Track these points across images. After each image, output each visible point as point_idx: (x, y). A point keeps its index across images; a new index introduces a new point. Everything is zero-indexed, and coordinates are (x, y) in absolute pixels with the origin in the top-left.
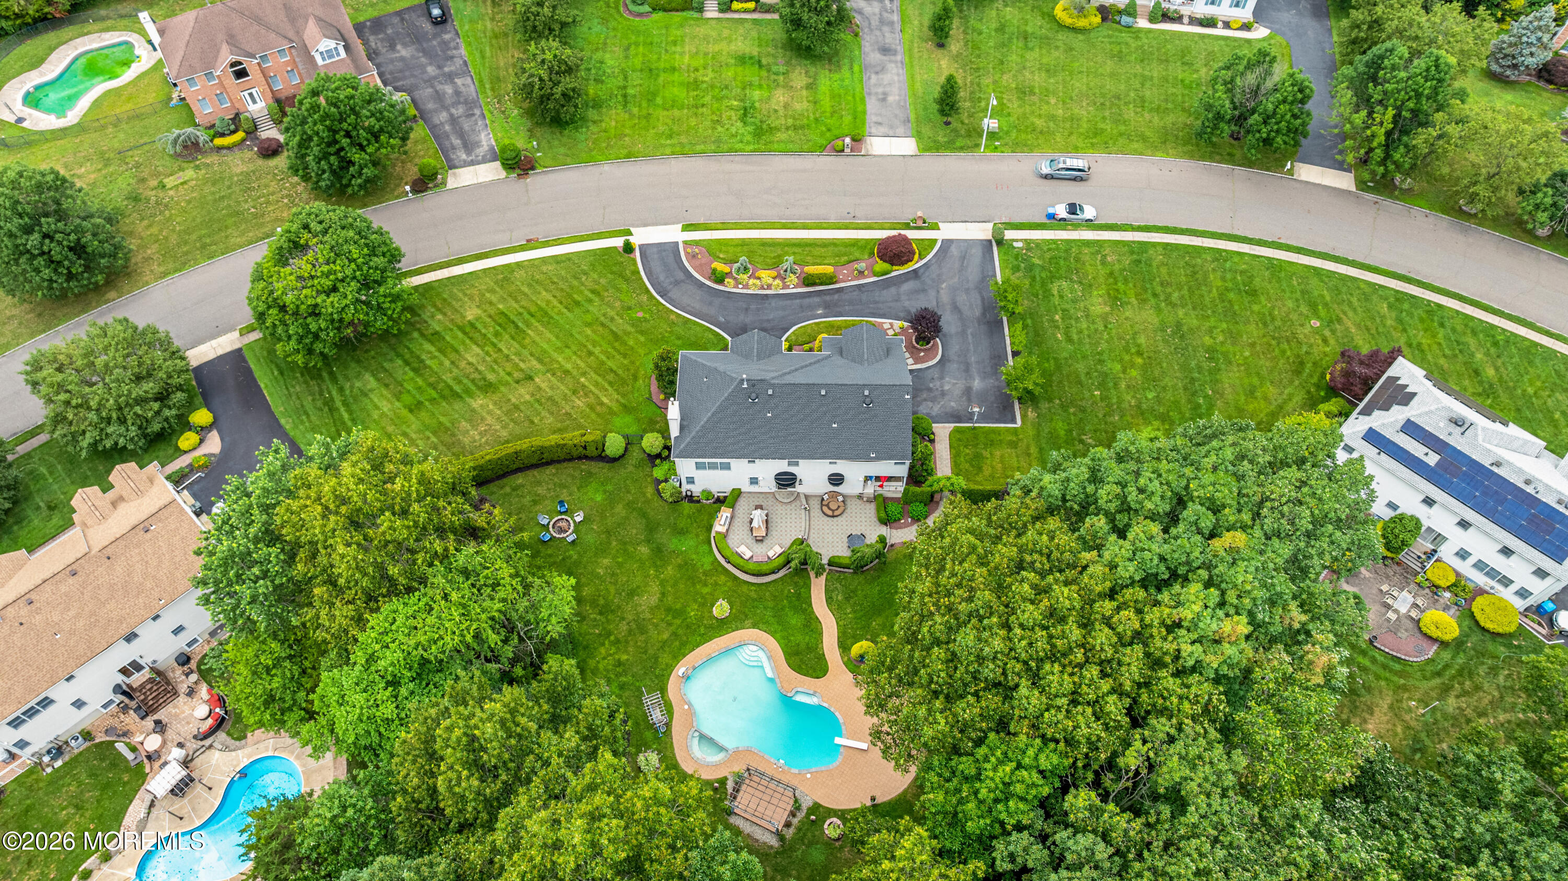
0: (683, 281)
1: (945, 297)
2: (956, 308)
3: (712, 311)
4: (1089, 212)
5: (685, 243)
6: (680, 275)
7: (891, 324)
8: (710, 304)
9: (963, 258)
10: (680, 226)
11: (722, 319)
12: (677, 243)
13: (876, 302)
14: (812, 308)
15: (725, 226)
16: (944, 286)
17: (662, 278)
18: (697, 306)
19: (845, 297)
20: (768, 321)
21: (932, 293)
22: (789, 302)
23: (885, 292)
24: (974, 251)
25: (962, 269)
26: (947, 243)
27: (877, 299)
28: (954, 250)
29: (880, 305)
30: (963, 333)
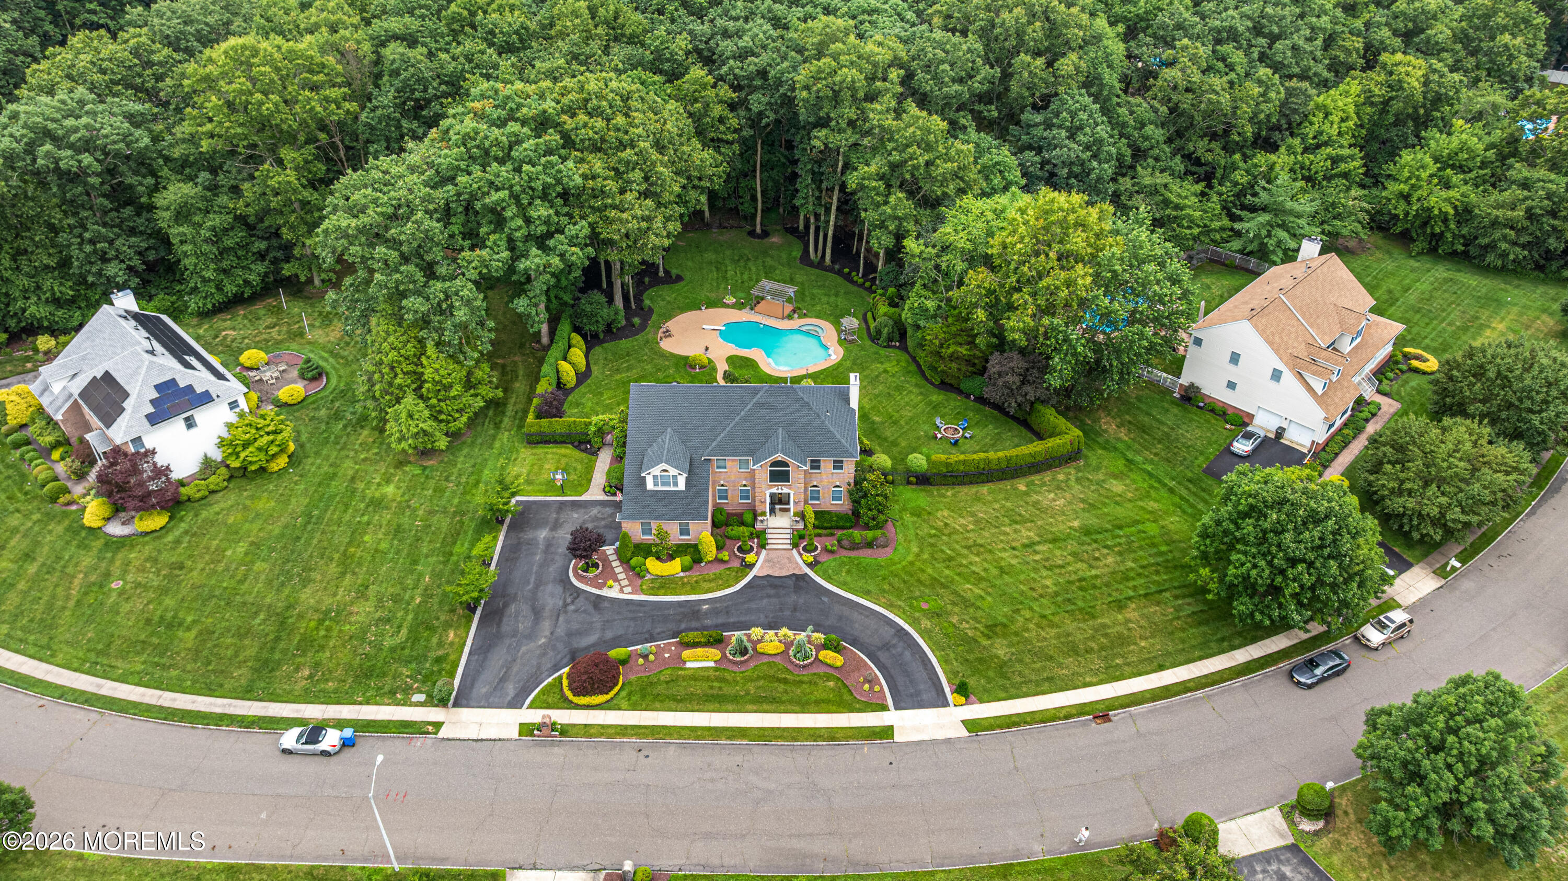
0: (880, 649)
1: (546, 626)
2: (537, 613)
3: (837, 608)
4: (289, 739)
5: (884, 708)
6: (883, 656)
7: (622, 591)
8: (840, 618)
9: (503, 680)
10: (897, 738)
11: (825, 599)
12: (896, 709)
13: (634, 619)
14: (715, 612)
15: (832, 735)
16: (543, 640)
17: (907, 655)
18: (855, 616)
19: (672, 626)
20: (769, 596)
21: (560, 631)
22: (743, 619)
23: (621, 632)
24: (484, 690)
25: (508, 667)
26: (515, 703)
27: (632, 624)
28: (511, 690)
29: (630, 615)
30: (539, 584)
